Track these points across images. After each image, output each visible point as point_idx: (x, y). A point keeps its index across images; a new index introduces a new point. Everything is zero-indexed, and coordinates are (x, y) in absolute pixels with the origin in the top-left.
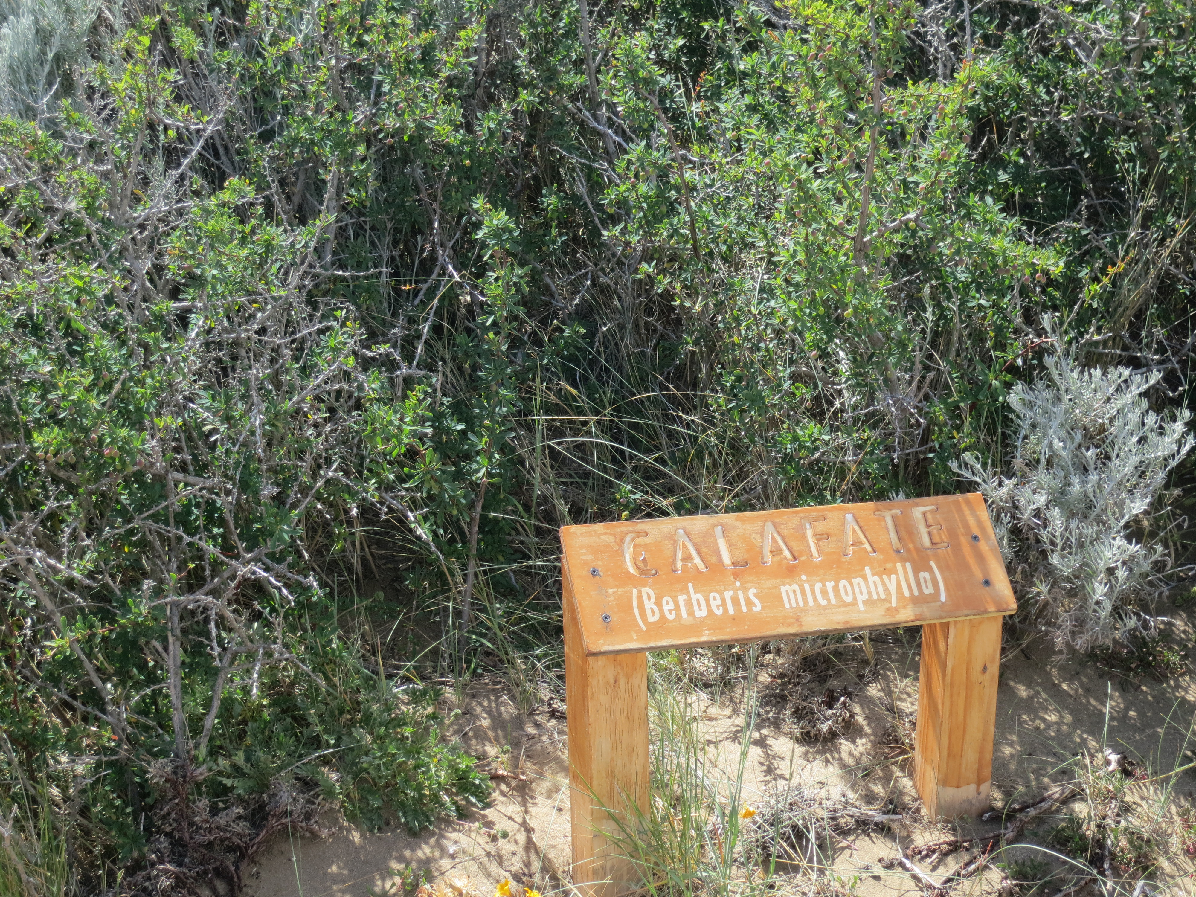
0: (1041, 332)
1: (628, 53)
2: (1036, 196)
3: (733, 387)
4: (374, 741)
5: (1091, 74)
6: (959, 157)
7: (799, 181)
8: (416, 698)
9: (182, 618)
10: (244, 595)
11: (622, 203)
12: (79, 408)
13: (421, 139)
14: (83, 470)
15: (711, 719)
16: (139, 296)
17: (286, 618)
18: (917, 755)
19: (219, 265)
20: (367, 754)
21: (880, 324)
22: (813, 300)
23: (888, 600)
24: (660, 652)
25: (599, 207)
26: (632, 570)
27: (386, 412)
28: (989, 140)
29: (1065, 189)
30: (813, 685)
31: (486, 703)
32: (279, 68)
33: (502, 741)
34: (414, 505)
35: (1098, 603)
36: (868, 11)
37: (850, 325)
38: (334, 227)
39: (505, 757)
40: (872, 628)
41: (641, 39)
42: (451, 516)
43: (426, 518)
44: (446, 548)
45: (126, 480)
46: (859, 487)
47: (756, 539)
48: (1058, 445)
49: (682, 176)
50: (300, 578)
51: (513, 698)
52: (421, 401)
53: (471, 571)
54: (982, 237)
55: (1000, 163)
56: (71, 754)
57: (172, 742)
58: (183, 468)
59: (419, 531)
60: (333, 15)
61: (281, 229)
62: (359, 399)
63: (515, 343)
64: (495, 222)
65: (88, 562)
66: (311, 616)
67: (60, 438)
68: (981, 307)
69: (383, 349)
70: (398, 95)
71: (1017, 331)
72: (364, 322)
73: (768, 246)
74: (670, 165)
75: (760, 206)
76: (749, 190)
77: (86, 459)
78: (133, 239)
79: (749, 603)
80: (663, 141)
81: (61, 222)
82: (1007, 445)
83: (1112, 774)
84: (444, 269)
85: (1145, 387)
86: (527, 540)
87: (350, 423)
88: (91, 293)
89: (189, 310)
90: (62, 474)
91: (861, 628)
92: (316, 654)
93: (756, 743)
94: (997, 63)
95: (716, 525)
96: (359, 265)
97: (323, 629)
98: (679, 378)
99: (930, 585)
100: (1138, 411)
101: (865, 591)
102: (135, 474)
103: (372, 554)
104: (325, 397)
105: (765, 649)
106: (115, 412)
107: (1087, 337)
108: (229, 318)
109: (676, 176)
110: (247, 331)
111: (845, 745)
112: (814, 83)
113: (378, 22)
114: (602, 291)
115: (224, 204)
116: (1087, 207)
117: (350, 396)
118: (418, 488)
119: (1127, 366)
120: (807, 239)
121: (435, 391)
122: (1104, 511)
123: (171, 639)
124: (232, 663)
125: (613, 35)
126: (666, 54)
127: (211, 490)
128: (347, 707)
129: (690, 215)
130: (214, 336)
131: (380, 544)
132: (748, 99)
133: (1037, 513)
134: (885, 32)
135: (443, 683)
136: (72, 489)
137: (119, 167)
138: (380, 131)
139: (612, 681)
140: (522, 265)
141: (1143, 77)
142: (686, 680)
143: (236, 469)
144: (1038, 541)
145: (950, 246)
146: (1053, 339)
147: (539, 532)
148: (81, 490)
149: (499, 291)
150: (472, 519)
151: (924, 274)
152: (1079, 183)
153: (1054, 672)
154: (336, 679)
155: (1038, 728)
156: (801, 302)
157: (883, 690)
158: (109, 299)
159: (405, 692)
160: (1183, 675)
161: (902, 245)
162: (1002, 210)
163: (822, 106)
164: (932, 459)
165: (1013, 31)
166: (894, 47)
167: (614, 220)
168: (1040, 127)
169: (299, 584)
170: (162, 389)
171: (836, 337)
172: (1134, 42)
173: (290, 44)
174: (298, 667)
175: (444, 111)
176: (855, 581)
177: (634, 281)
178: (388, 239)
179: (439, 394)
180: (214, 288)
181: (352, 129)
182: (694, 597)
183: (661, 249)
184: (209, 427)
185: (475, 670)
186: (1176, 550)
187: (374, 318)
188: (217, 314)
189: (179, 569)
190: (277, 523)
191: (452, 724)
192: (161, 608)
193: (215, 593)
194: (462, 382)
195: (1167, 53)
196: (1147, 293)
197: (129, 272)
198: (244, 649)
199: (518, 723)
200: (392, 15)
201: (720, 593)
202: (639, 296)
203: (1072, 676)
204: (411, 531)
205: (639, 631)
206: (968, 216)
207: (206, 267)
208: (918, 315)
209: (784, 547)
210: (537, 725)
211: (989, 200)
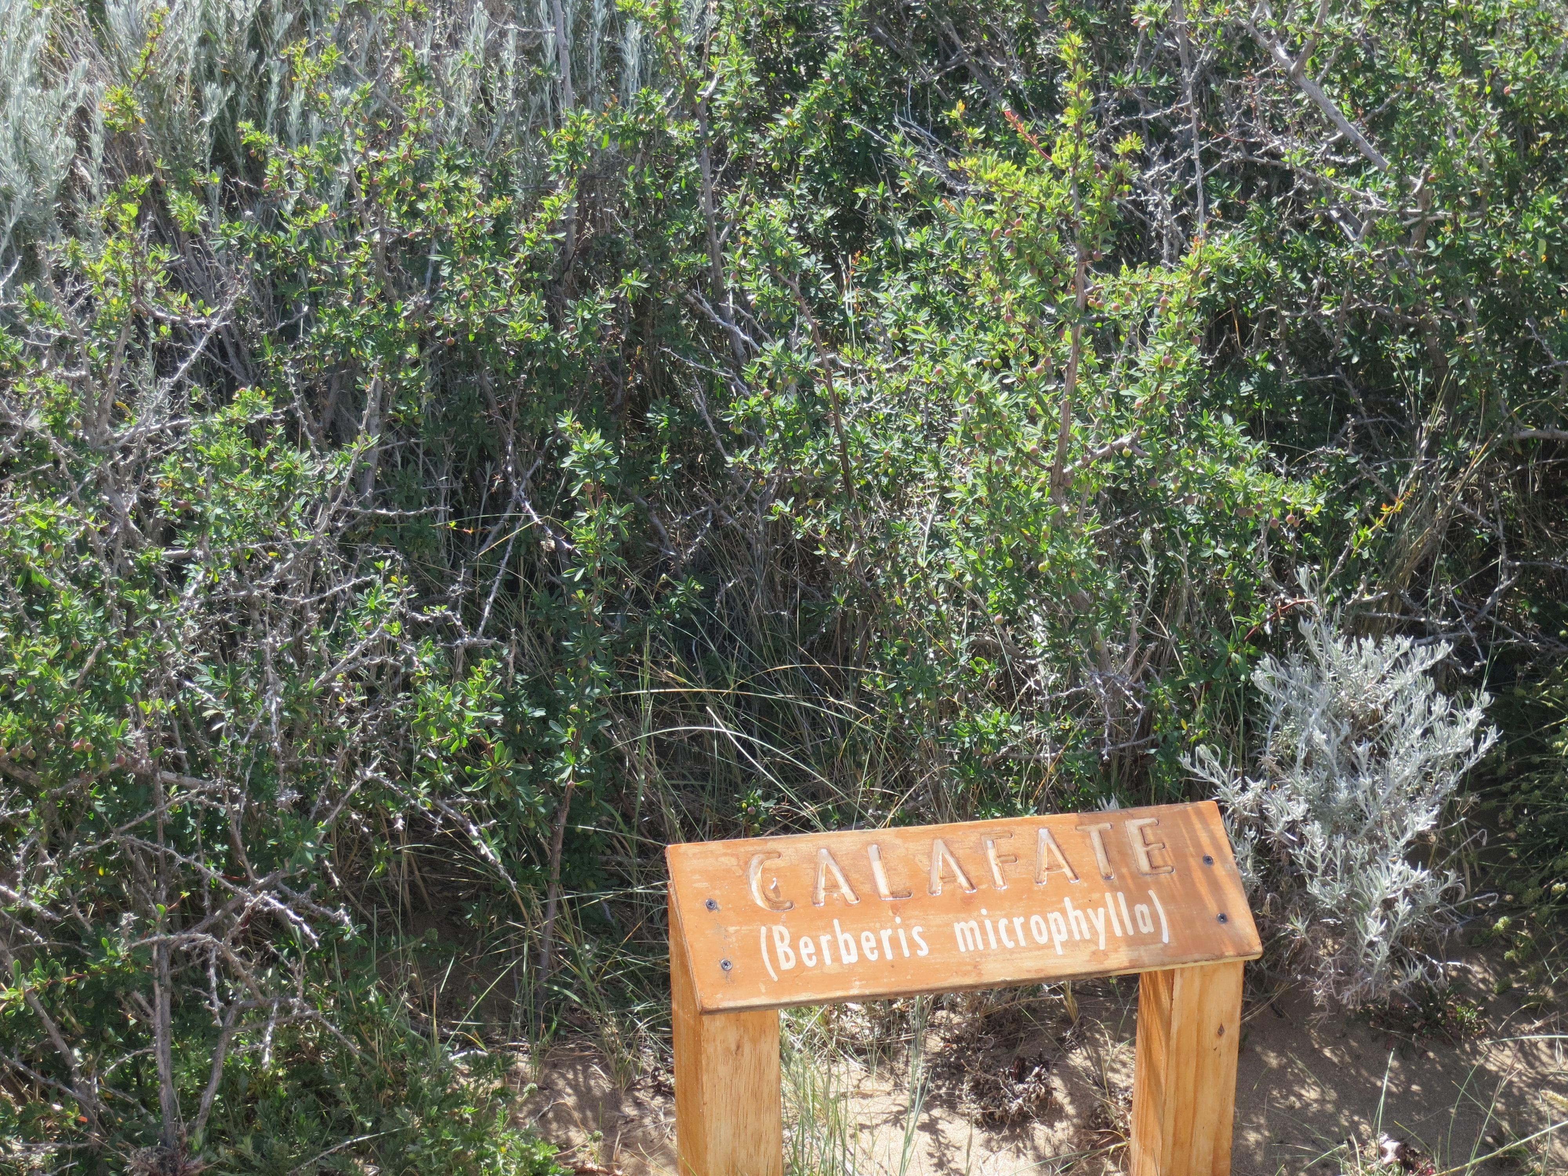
0: (1295, 590)
1: (763, 224)
2: (1289, 414)
3: (894, 662)
4: (423, 1125)
5: (1361, 255)
6: (1188, 363)
7: (979, 394)
8: (479, 1068)
9: (173, 962)
10: (255, 933)
11: (752, 421)
12: (41, 687)
13: (491, 339)
14: (46, 768)
15: (865, 1096)
16: (121, 542)
17: (309, 960)
18: (1134, 1143)
19: (224, 501)
20: (414, 1142)
21: (1085, 580)
22: (998, 550)
23: (1094, 941)
24: (800, 1008)
25: (723, 427)
26: (760, 902)
27: (443, 694)
28: (1229, 340)
29: (1327, 405)
30: (999, 1052)
31: (570, 1076)
32: (306, 244)
33: (592, 1124)
34: (478, 815)
35: (1371, 944)
36: (1069, 175)
37: (1047, 580)
38: (376, 450)
39: (595, 1147)
40: (1074, 978)
41: (778, 209)
42: (527, 829)
43: (493, 832)
44: (519, 871)
45: (101, 780)
46: (1058, 792)
47: (922, 862)
48: (1319, 737)
49: (830, 386)
50: (328, 912)
51: (606, 1068)
52: (488, 679)
53: (552, 900)
54: (1218, 467)
55: (1243, 371)
56: (26, 1140)
57: (158, 1125)
58: (176, 765)
59: (484, 850)
60: (378, 176)
61: (307, 454)
62: (407, 676)
63: (611, 603)
64: (587, 446)
65: (50, 888)
66: (342, 960)
67: (15, 726)
68: (1217, 558)
69: (439, 611)
70: (461, 282)
71: (1264, 589)
72: (413, 575)
73: (941, 478)
74: (814, 372)
75: (930, 425)
76: (917, 405)
77: (50, 753)
78: (115, 466)
79: (912, 945)
80: (805, 340)
81: (20, 444)
82: (1253, 737)
83: (1388, 1167)
84: (519, 508)
85: (1429, 663)
86: (625, 861)
87: (395, 708)
88: (57, 538)
89: (187, 559)
90: (17, 773)
91: (1059, 978)
92: (348, 1010)
93: (923, 1127)
94: (1239, 241)
95: (870, 844)
96: (410, 502)
97: (358, 977)
98: (826, 649)
99: (1149, 921)
100: (1422, 694)
101: (1063, 929)
102: (112, 774)
103: (424, 879)
104: (363, 673)
105: (937, 1005)
106: (88, 693)
107: (1355, 596)
108: (239, 572)
109: (823, 387)
110: (260, 587)
111: (1039, 1130)
112: (1000, 268)
113: (436, 185)
114: (726, 536)
115: (232, 422)
116: (1355, 428)
117: (396, 671)
118: (485, 792)
119: (1407, 635)
120: (989, 469)
121: (506, 665)
122: (1380, 824)
123: (158, 991)
124: (238, 1021)
125: (744, 203)
126: (811, 228)
127: (212, 796)
128: (389, 1077)
129: (841, 437)
130: (217, 595)
131: (435, 866)
132: (915, 288)
133: (1292, 827)
134: (1090, 202)
135: (515, 1048)
136: (30, 792)
137: (97, 372)
138: (437, 327)
139: (733, 1047)
140: (621, 502)
141: (1428, 259)
142: (832, 1045)
143: (244, 767)
144: (1292, 863)
145: (1175, 479)
146: (1311, 600)
147: (643, 851)
148: (42, 795)
149: (591, 537)
150: (554, 833)
151: (1143, 515)
152: (1346, 396)
153: (1314, 1033)
154: (375, 1044)
155: (1291, 1107)
156: (982, 552)
157: (1089, 1058)
158: (82, 546)
159: (465, 1060)
160: (1481, 1037)
161: (1115, 478)
162: (1244, 433)
163: (1008, 297)
164: (1152, 757)
165: (1258, 200)
166: (1102, 222)
167: (742, 442)
168: (1294, 323)
169: (327, 918)
170: (148, 662)
171: (1029, 596)
172: (1415, 215)
173: (322, 214)
174: (325, 1028)
175: (521, 302)
176: (1051, 916)
177: (767, 524)
178: (448, 465)
179: (511, 670)
180: (218, 531)
181: (401, 325)
182: (841, 937)
183: (800, 481)
184: (211, 712)
185: (556, 1032)
186: (1473, 874)
187: (428, 570)
188: (222, 565)
189: (170, 898)
190: (297, 839)
191: (525, 1103)
192: (147, 949)
193: (216, 930)
194: (542, 653)
195: (1457, 229)
196: (1434, 539)
197: (109, 509)
198: (253, 1003)
199: (613, 1101)
200: (456, 176)
201: (876, 932)
202: (775, 542)
203: (1337, 1040)
204: (475, 849)
205: (768, 981)
206: (1201, 440)
207: (209, 505)
208: (1136, 568)
209: (958, 872)
210: (638, 1104)
211: (1228, 419)
